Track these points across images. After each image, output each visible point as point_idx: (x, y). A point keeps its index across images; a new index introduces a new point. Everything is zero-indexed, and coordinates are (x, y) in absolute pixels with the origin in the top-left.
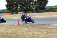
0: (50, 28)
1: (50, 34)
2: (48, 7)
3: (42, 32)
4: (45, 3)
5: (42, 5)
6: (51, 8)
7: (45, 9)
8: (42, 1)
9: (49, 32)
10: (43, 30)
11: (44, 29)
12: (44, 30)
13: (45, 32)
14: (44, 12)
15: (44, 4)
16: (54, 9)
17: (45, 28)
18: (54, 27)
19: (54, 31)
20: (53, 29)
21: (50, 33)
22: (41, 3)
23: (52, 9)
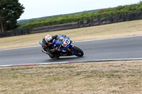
0: (31, 74)
1: (30, 89)
2: (25, 21)
3: (11, 85)
4: (17, 11)
5: (9, 18)
6: (33, 23)
7: (18, 26)
8: (10, 8)
10: (12, 80)
11: (15, 77)
12: (16, 81)
13: (17, 84)
14: (15, 35)
15: (14, 14)
16: (39, 25)
17: (19, 74)
18: (41, 70)
19: (41, 79)
20: (38, 75)
21: (31, 85)
22: (7, 12)
23: (34, 26)
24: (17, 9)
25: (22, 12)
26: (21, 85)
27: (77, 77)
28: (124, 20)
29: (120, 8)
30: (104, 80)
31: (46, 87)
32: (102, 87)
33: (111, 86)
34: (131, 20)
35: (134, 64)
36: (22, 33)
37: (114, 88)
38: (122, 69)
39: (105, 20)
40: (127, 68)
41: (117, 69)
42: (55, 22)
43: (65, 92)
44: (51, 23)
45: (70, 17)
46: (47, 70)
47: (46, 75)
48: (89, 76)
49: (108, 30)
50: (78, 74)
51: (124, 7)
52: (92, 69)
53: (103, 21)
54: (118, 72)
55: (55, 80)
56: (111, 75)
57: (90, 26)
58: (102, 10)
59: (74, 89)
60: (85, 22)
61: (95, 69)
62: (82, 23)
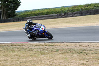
0: (25, 49)
1: (24, 60)
2: (21, 12)
3: (10, 56)
4: (15, 5)
5: (10, 9)
6: (26, 14)
7: (16, 15)
8: (11, 2)
9: (22, 55)
10: (12, 53)
11: (14, 51)
12: (14, 53)
13: (15, 55)
14: (14, 21)
15: (14, 7)
16: (31, 15)
17: (16, 49)
18: (32, 47)
19: (32, 53)
20: (30, 50)
21: (25, 57)
22: (9, 5)
23: (27, 15)
24: (16, 3)
25: (20, 6)
26: (18, 56)
27: (57, 53)
28: (90, 14)
29: (87, 5)
30: (75, 55)
31: (35, 59)
32: (74, 60)
33: (80, 60)
34: (95, 14)
35: (97, 45)
36: (19, 20)
37: (82, 61)
38: (88, 49)
39: (77, 14)
40: (92, 48)
41: (85, 48)
42: (42, 14)
43: (48, 62)
44: (39, 14)
45: (52, 11)
46: (36, 47)
47: (35, 50)
48: (65, 52)
49: (79, 21)
50: (58, 50)
51: (90, 5)
52: (67, 47)
53: (75, 14)
54: (85, 50)
55: (41, 54)
56: (81, 52)
57: (66, 17)
58: (75, 7)
59: (55, 61)
60: (63, 14)
61: (69, 47)
62: (61, 15)
